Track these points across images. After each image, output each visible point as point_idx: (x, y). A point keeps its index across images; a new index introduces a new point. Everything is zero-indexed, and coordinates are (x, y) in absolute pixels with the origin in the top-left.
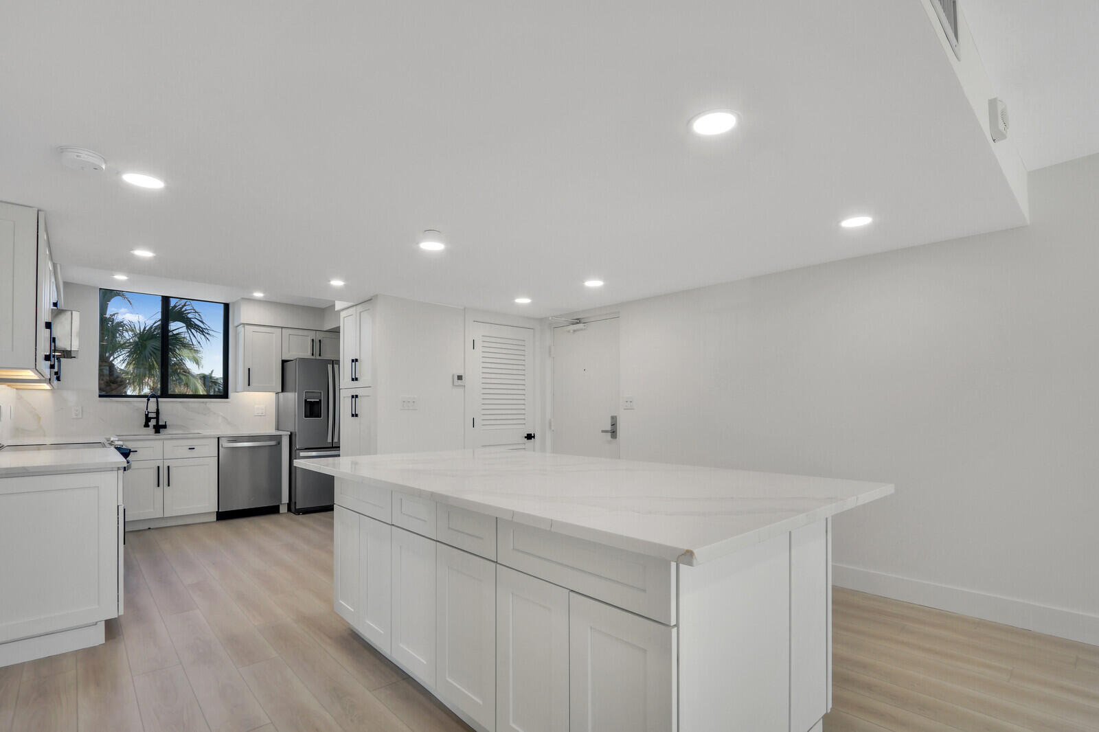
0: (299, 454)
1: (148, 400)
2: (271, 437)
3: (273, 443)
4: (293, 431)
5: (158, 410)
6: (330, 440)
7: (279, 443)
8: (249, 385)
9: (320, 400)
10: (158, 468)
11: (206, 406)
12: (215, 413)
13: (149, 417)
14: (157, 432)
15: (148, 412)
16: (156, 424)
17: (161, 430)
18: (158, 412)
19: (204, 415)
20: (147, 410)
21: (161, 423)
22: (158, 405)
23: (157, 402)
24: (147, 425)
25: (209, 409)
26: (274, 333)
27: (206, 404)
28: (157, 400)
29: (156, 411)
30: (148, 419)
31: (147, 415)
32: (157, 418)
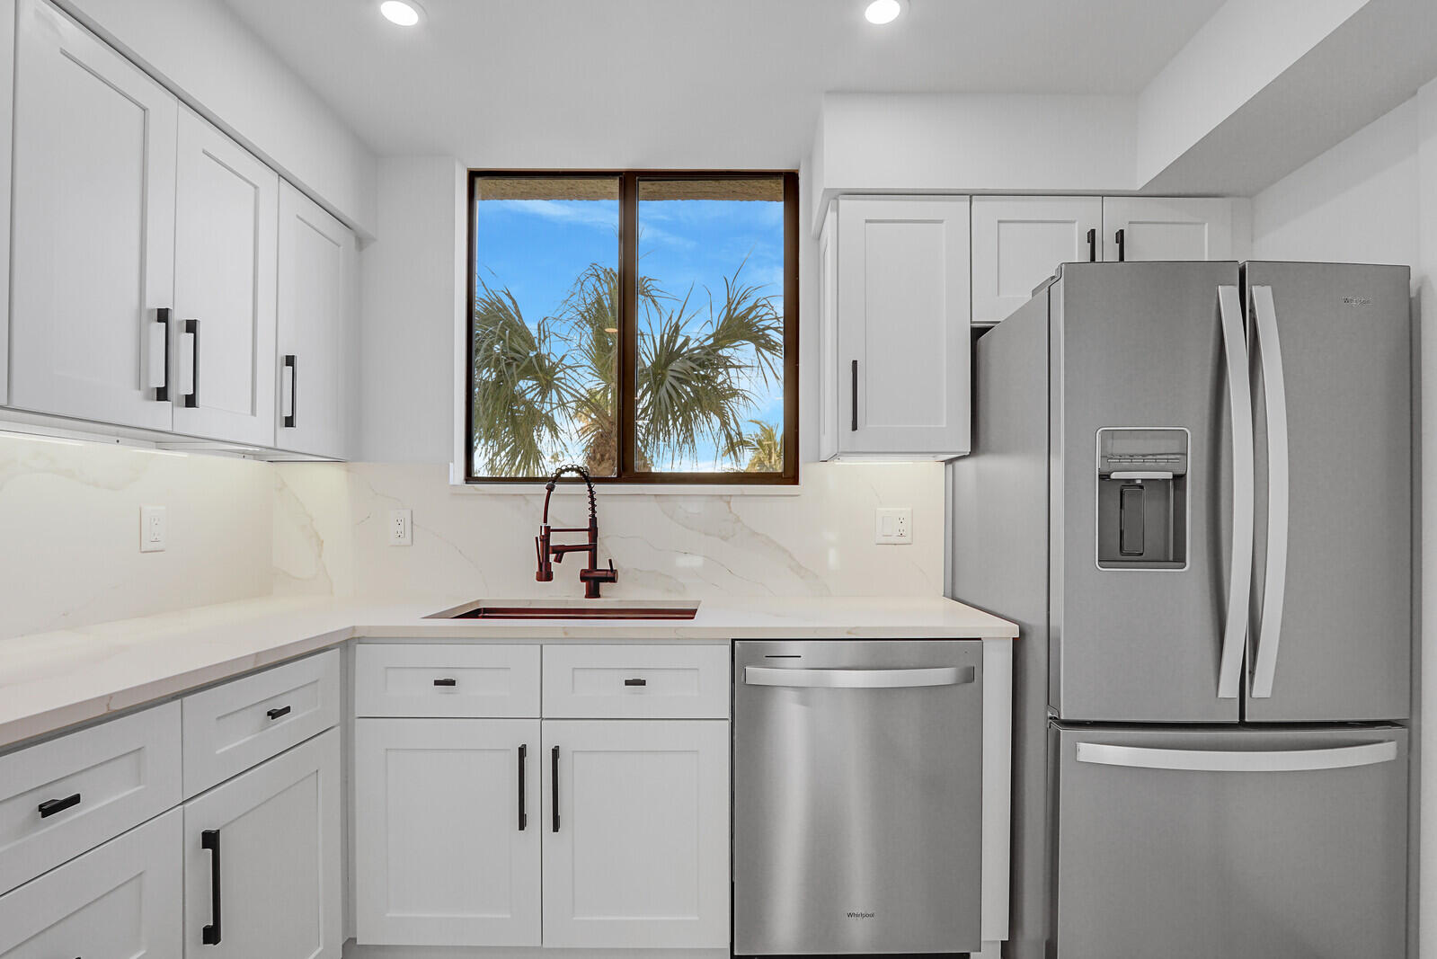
0: (1076, 751)
1: (550, 489)
2: (933, 648)
3: (943, 676)
4: (1036, 621)
5: (593, 520)
6: (1229, 688)
7: (971, 676)
8: (855, 428)
9: (1179, 479)
10: (522, 751)
11: (730, 508)
12: (755, 534)
13: (551, 544)
14: (593, 592)
15: (548, 530)
16: (587, 568)
17: (603, 586)
18: (593, 531)
19: (724, 538)
20: (545, 521)
21: (602, 565)
22: (593, 506)
23: (592, 496)
24: (545, 574)
25: (738, 520)
26: (941, 222)
27: (729, 503)
28: (591, 491)
29: (588, 527)
30: (548, 554)
31: (546, 539)
32: (592, 548)
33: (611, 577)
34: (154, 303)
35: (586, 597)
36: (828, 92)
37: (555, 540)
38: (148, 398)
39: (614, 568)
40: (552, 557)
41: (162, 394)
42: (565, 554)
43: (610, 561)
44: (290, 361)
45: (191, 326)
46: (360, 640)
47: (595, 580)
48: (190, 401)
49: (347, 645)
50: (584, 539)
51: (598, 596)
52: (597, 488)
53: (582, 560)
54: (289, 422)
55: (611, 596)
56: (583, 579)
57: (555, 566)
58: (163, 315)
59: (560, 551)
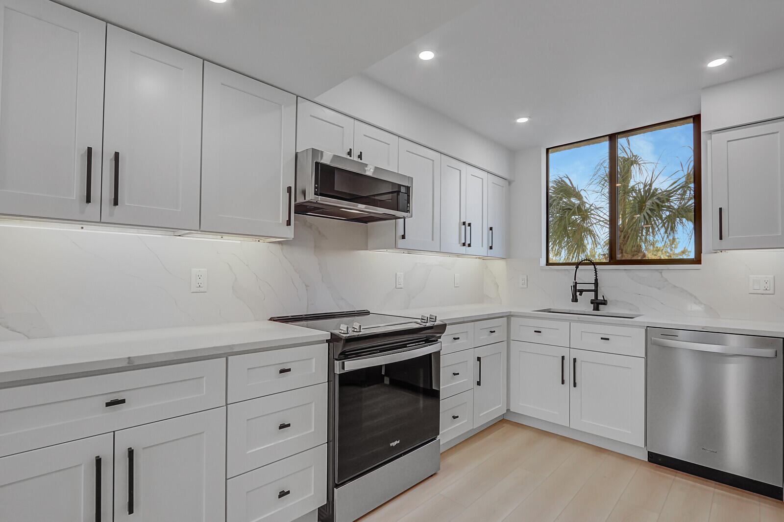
1: (577, 268)
5: (596, 280)
8: (721, 238)
10: (563, 358)
11: (662, 275)
12: (675, 287)
13: (577, 288)
14: (596, 308)
15: (576, 283)
16: (594, 298)
17: (601, 306)
18: (596, 283)
19: (659, 289)
20: (575, 280)
21: (600, 298)
22: (596, 274)
23: (595, 270)
24: (575, 299)
25: (666, 280)
26: (778, 132)
27: (661, 273)
28: (595, 268)
29: (594, 282)
30: (576, 293)
31: (575, 286)
32: (596, 291)
33: (604, 303)
34: (462, 221)
35: (593, 310)
36: (704, 88)
37: (579, 287)
38: (461, 246)
39: (605, 299)
40: (578, 293)
41: (464, 244)
42: (583, 293)
43: (603, 296)
44: (491, 229)
45: (469, 225)
46: (512, 316)
47: (597, 304)
48: (469, 245)
49: (509, 316)
50: (593, 287)
51: (599, 310)
52: (597, 267)
53: (592, 295)
54: (491, 248)
55: (603, 309)
56: (592, 303)
57: (579, 297)
58: (464, 223)
59: (581, 291)
